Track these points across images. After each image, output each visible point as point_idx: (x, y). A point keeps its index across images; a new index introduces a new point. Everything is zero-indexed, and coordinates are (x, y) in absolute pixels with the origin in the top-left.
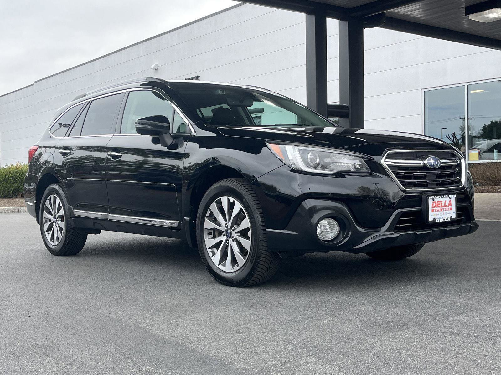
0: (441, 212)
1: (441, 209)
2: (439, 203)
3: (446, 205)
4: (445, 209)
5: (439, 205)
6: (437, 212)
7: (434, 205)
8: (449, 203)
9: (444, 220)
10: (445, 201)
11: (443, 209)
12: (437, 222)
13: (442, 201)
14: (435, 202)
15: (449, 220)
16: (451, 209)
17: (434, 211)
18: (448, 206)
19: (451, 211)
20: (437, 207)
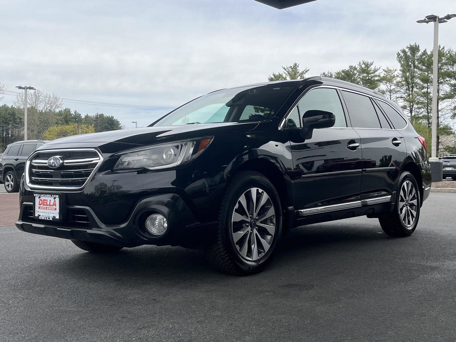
0: (46, 210)
1: (46, 208)
2: (44, 201)
3: (51, 204)
4: (50, 208)
5: (44, 204)
6: (43, 210)
7: (41, 203)
8: (54, 203)
9: (46, 218)
10: (50, 200)
11: (48, 207)
12: (40, 218)
13: (47, 200)
14: (41, 200)
15: (51, 219)
16: (56, 209)
17: (41, 208)
18: (53, 206)
19: (55, 211)
20: (43, 205)
